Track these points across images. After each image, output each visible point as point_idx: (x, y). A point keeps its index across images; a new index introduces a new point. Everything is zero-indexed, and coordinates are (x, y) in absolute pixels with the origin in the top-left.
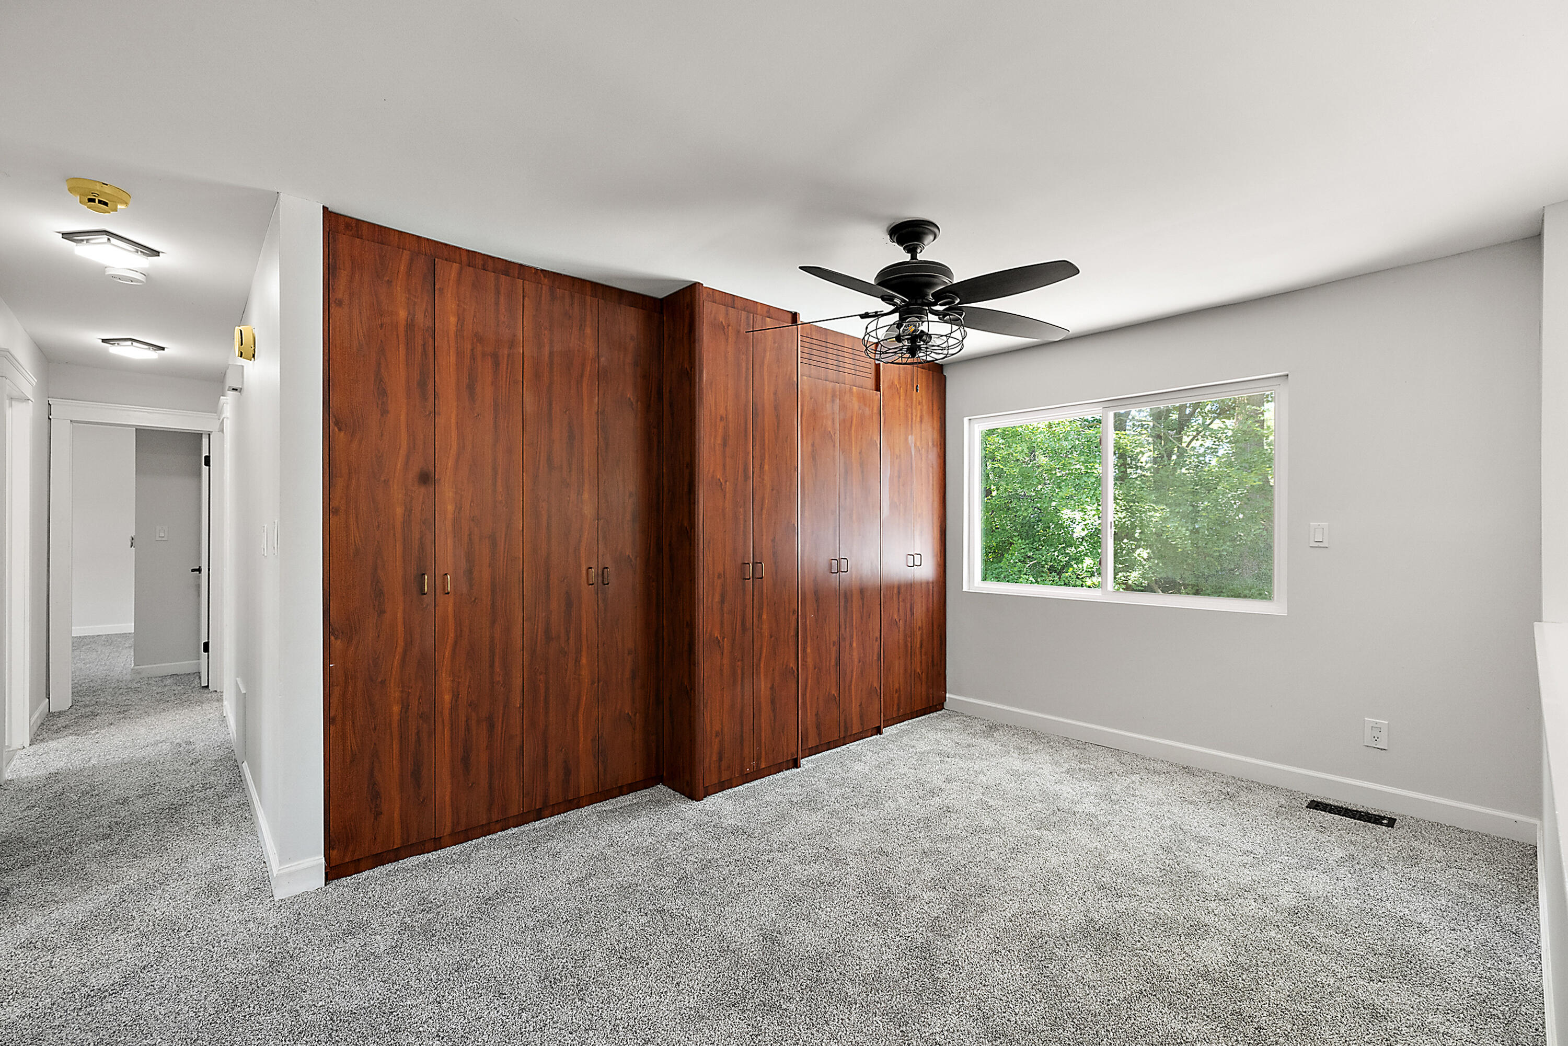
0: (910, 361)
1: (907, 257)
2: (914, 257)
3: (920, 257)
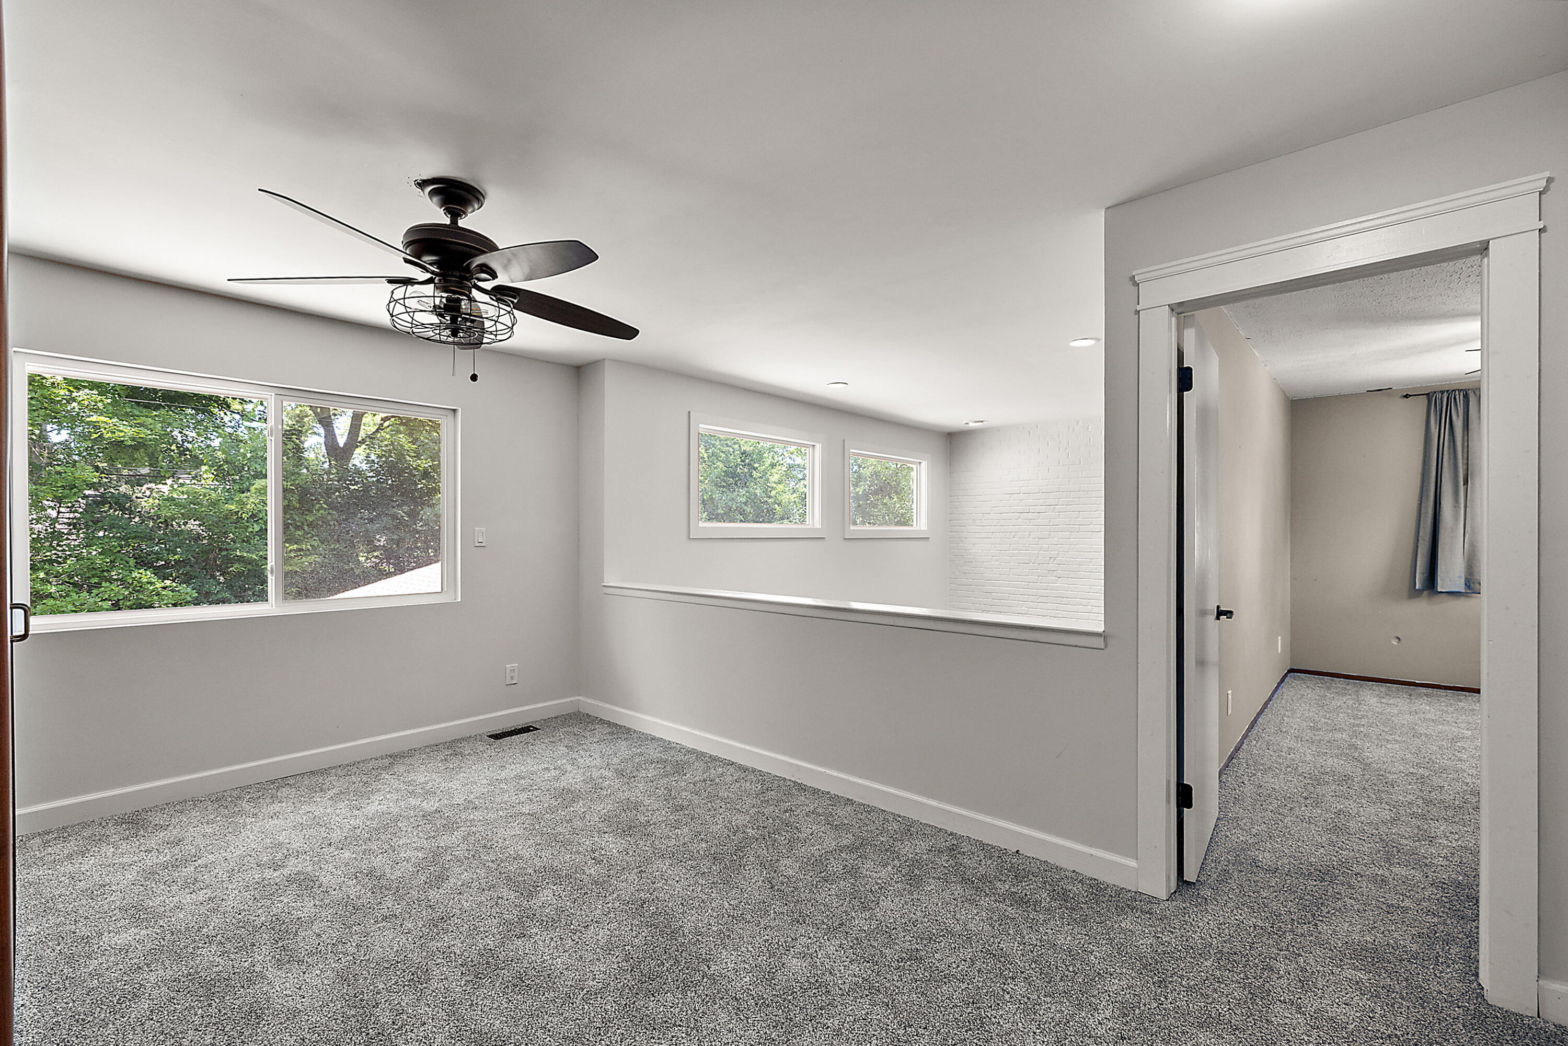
0: (450, 339)
1: (447, 221)
2: (454, 221)
3: (462, 223)
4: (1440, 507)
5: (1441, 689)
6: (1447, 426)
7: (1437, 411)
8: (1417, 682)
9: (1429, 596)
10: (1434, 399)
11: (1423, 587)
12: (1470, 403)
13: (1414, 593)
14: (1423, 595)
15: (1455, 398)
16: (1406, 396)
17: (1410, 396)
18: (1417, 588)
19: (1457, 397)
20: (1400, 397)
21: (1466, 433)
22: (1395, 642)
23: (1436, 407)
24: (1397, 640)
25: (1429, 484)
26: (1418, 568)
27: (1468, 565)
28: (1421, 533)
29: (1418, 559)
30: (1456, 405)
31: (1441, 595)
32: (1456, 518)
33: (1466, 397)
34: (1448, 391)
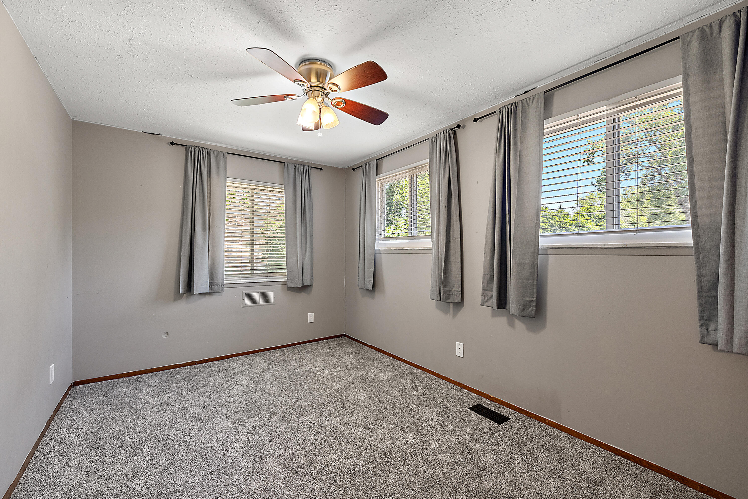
4: (194, 232)
5: (196, 364)
6: (198, 174)
7: (192, 161)
8: (180, 363)
9: (187, 297)
10: (190, 150)
11: (184, 291)
12: (212, 159)
13: (178, 296)
14: (183, 297)
15: (203, 153)
16: (172, 143)
17: (175, 144)
18: (180, 293)
19: (204, 152)
20: (168, 144)
21: (209, 179)
22: (164, 337)
23: (191, 156)
24: (166, 335)
25: (187, 213)
26: (181, 277)
27: (210, 273)
28: (183, 251)
29: (181, 270)
30: (204, 158)
31: (195, 295)
32: (204, 240)
33: (209, 154)
34: (199, 147)
